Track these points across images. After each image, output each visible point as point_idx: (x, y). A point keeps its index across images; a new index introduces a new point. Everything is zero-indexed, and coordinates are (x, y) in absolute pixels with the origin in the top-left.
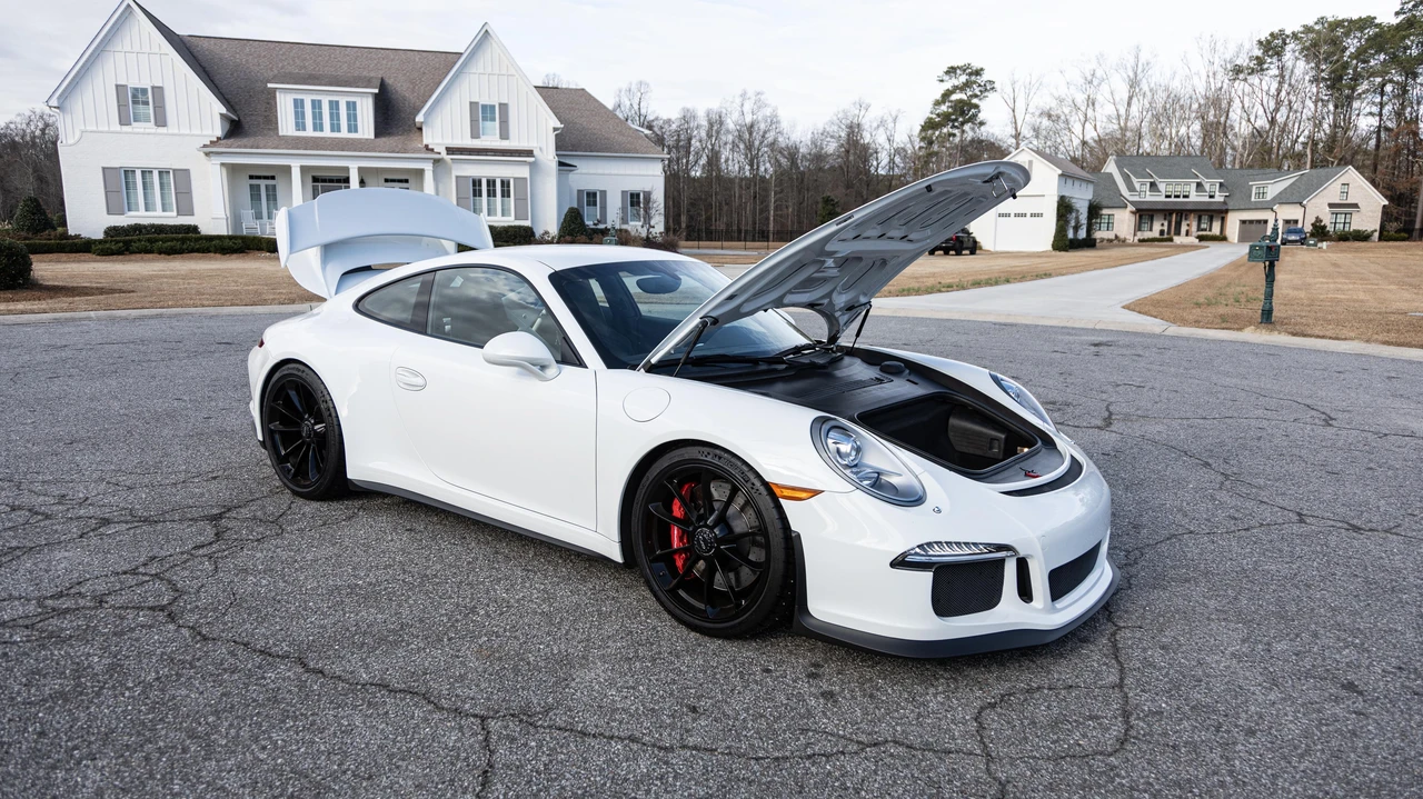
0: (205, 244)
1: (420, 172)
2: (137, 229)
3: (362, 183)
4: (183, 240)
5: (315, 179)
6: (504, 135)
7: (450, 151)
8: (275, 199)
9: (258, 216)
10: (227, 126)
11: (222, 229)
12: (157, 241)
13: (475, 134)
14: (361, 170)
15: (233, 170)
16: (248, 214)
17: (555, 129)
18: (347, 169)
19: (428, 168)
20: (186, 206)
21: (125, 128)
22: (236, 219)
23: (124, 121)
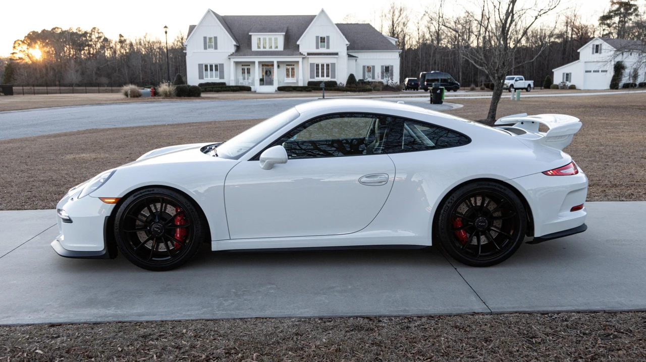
0: (228, 88)
1: (298, 62)
2: (208, 84)
3: (278, 66)
4: (221, 88)
5: (263, 65)
6: (328, 47)
7: (309, 54)
8: (249, 73)
9: (244, 79)
10: (236, 48)
11: (232, 84)
12: (214, 87)
13: (317, 48)
14: (278, 62)
15: (237, 63)
16: (240, 77)
17: (347, 45)
18: (273, 62)
19: (300, 60)
20: (222, 77)
21: (206, 51)
22: (237, 80)
23: (205, 48)
